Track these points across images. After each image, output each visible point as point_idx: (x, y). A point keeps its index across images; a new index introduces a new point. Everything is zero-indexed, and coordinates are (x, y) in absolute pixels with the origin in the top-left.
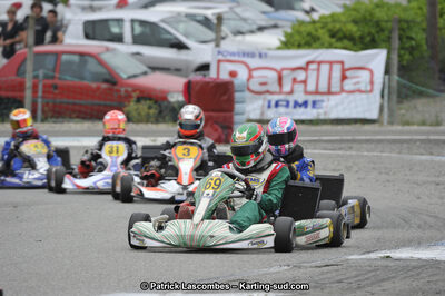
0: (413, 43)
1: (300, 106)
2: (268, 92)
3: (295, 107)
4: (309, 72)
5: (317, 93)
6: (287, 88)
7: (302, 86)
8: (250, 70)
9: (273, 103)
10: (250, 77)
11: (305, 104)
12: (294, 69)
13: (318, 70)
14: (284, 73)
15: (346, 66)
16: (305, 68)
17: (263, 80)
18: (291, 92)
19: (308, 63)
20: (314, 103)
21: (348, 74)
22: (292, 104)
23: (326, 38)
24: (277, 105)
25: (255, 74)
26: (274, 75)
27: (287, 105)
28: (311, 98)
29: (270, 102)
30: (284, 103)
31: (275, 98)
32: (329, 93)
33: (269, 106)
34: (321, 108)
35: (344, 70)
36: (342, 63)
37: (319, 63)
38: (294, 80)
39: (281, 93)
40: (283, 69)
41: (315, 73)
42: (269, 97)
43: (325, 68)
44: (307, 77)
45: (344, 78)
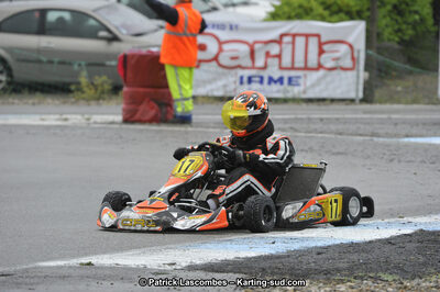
0: (417, 17)
1: (275, 82)
2: (239, 67)
3: (269, 83)
4: (284, 46)
5: (293, 68)
6: (260, 62)
7: (276, 60)
8: (221, 43)
9: (245, 79)
10: (221, 50)
11: (281, 80)
12: (267, 43)
13: (293, 43)
14: (257, 46)
15: (323, 40)
16: (279, 41)
17: (234, 54)
18: (265, 67)
19: (282, 36)
20: (290, 79)
21: (325, 47)
22: (266, 80)
23: (320, 10)
24: (250, 80)
25: (225, 47)
26: (245, 49)
27: (261, 82)
28: (286, 74)
29: (242, 78)
30: (258, 79)
31: (246, 73)
32: (306, 68)
33: (242, 83)
34: (298, 85)
35: (321, 45)
36: (318, 36)
37: (294, 36)
38: (268, 54)
39: (253, 68)
40: (256, 42)
41: (290, 46)
42: (241, 72)
43: (300, 41)
44: (281, 51)
45: (321, 52)
